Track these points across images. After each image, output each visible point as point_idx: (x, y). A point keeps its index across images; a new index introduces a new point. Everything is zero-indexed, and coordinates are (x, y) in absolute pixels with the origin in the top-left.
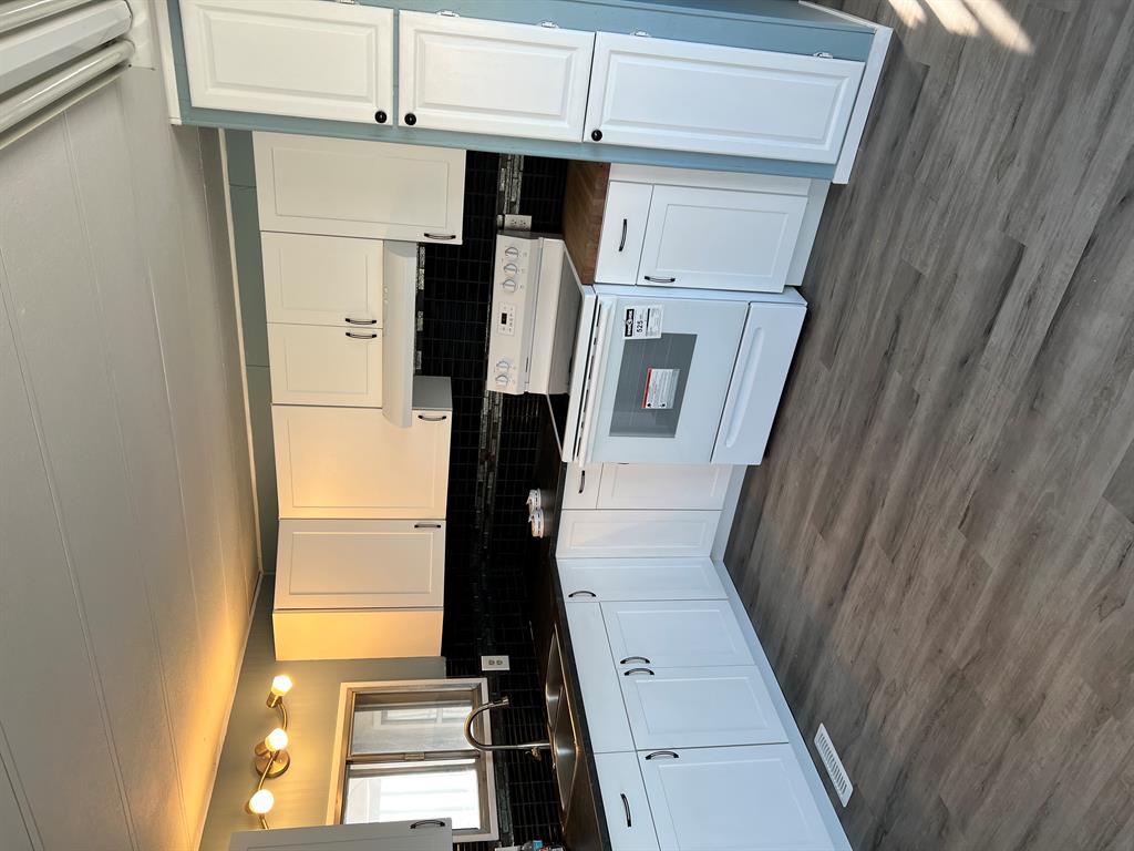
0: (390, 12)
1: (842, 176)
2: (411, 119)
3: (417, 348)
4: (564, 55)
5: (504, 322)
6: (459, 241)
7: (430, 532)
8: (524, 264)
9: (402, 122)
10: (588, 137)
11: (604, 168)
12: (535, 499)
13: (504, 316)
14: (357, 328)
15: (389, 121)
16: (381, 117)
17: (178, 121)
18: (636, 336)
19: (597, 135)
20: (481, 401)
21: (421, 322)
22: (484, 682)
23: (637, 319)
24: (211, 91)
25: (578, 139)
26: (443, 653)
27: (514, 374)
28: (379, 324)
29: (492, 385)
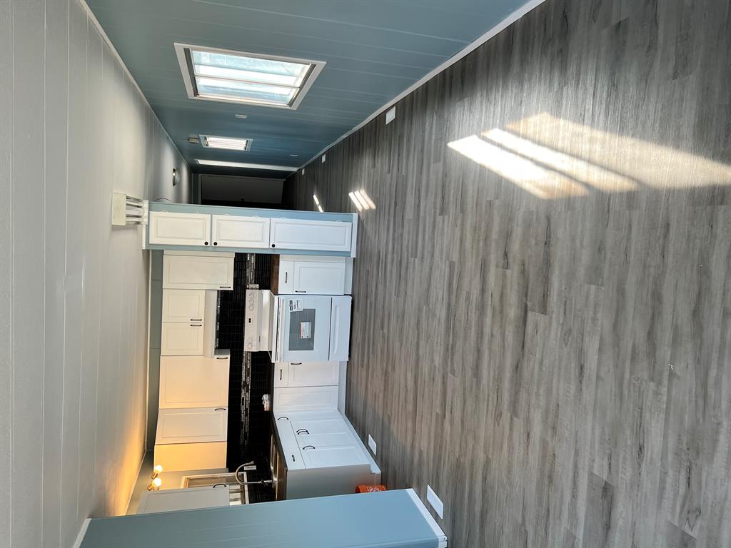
0: (210, 216)
1: (353, 255)
2: (215, 244)
3: (217, 337)
4: (261, 224)
5: (250, 322)
6: (232, 289)
7: (221, 412)
8: (256, 299)
9: (213, 245)
10: (271, 247)
11: (278, 256)
12: (265, 397)
13: (250, 319)
14: (194, 323)
15: (209, 245)
16: (206, 243)
17: (144, 248)
18: (294, 310)
19: (273, 246)
20: (242, 359)
21: (218, 327)
22: (245, 474)
23: (294, 304)
24: (156, 239)
25: (268, 247)
26: (227, 467)
27: (255, 343)
28: (203, 321)
29: (246, 349)
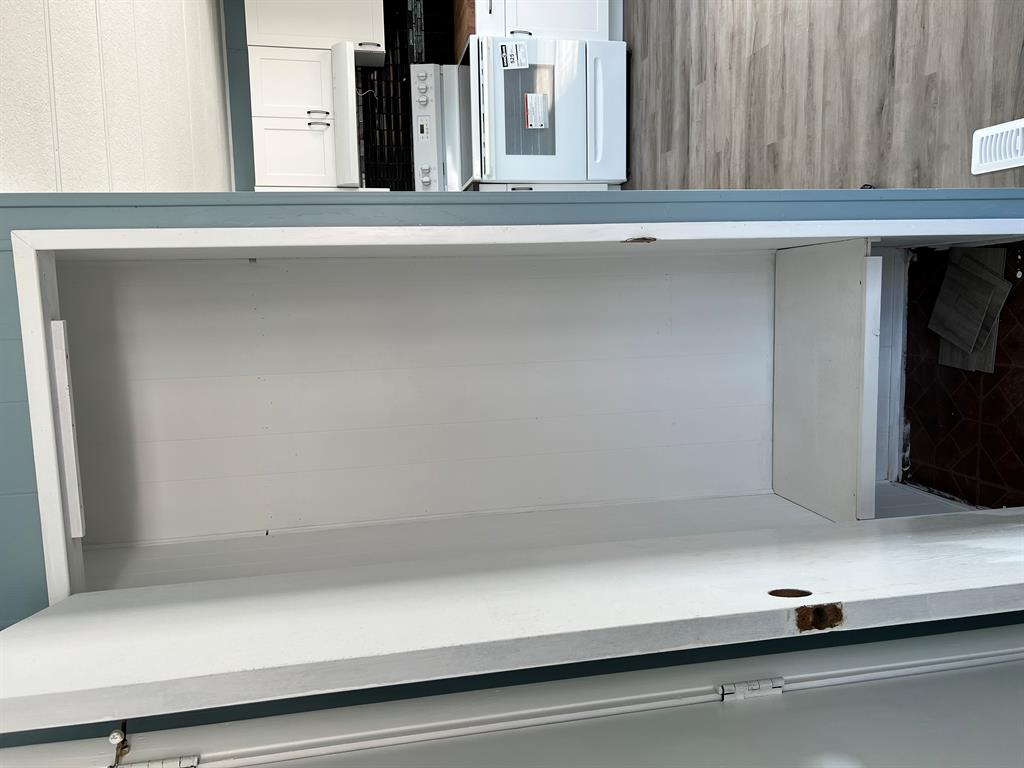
5: (422, 132)
6: (383, 48)
13: (422, 127)
18: (511, 66)
23: (509, 53)
27: (435, 174)
28: (331, 114)
